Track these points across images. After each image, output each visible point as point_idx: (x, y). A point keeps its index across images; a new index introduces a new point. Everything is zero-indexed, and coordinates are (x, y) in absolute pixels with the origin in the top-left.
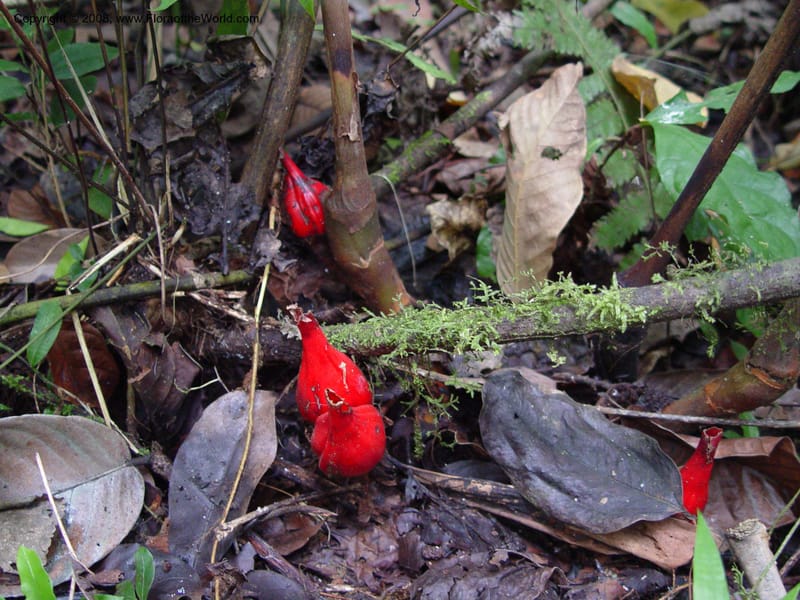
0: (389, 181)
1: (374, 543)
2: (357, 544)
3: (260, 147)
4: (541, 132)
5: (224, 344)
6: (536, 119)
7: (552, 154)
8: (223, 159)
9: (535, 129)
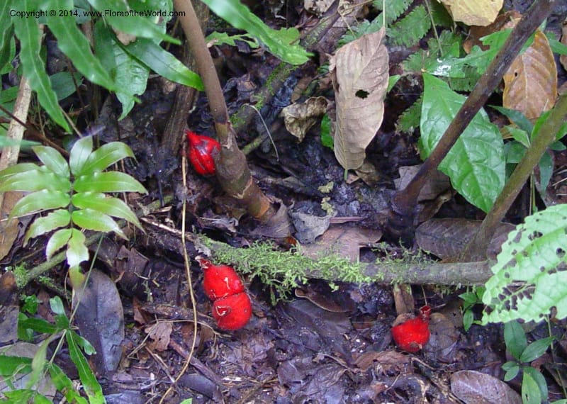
0: (256, 109)
1: (252, 349)
2: (242, 351)
3: (173, 124)
4: (355, 80)
5: (161, 242)
6: (352, 69)
7: (362, 94)
8: (152, 133)
9: (351, 75)
